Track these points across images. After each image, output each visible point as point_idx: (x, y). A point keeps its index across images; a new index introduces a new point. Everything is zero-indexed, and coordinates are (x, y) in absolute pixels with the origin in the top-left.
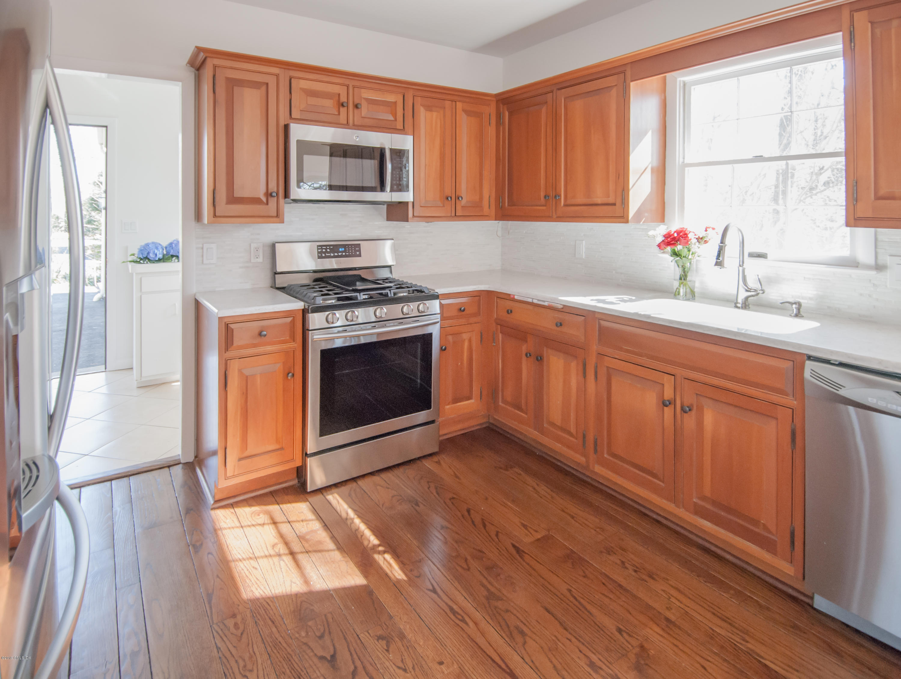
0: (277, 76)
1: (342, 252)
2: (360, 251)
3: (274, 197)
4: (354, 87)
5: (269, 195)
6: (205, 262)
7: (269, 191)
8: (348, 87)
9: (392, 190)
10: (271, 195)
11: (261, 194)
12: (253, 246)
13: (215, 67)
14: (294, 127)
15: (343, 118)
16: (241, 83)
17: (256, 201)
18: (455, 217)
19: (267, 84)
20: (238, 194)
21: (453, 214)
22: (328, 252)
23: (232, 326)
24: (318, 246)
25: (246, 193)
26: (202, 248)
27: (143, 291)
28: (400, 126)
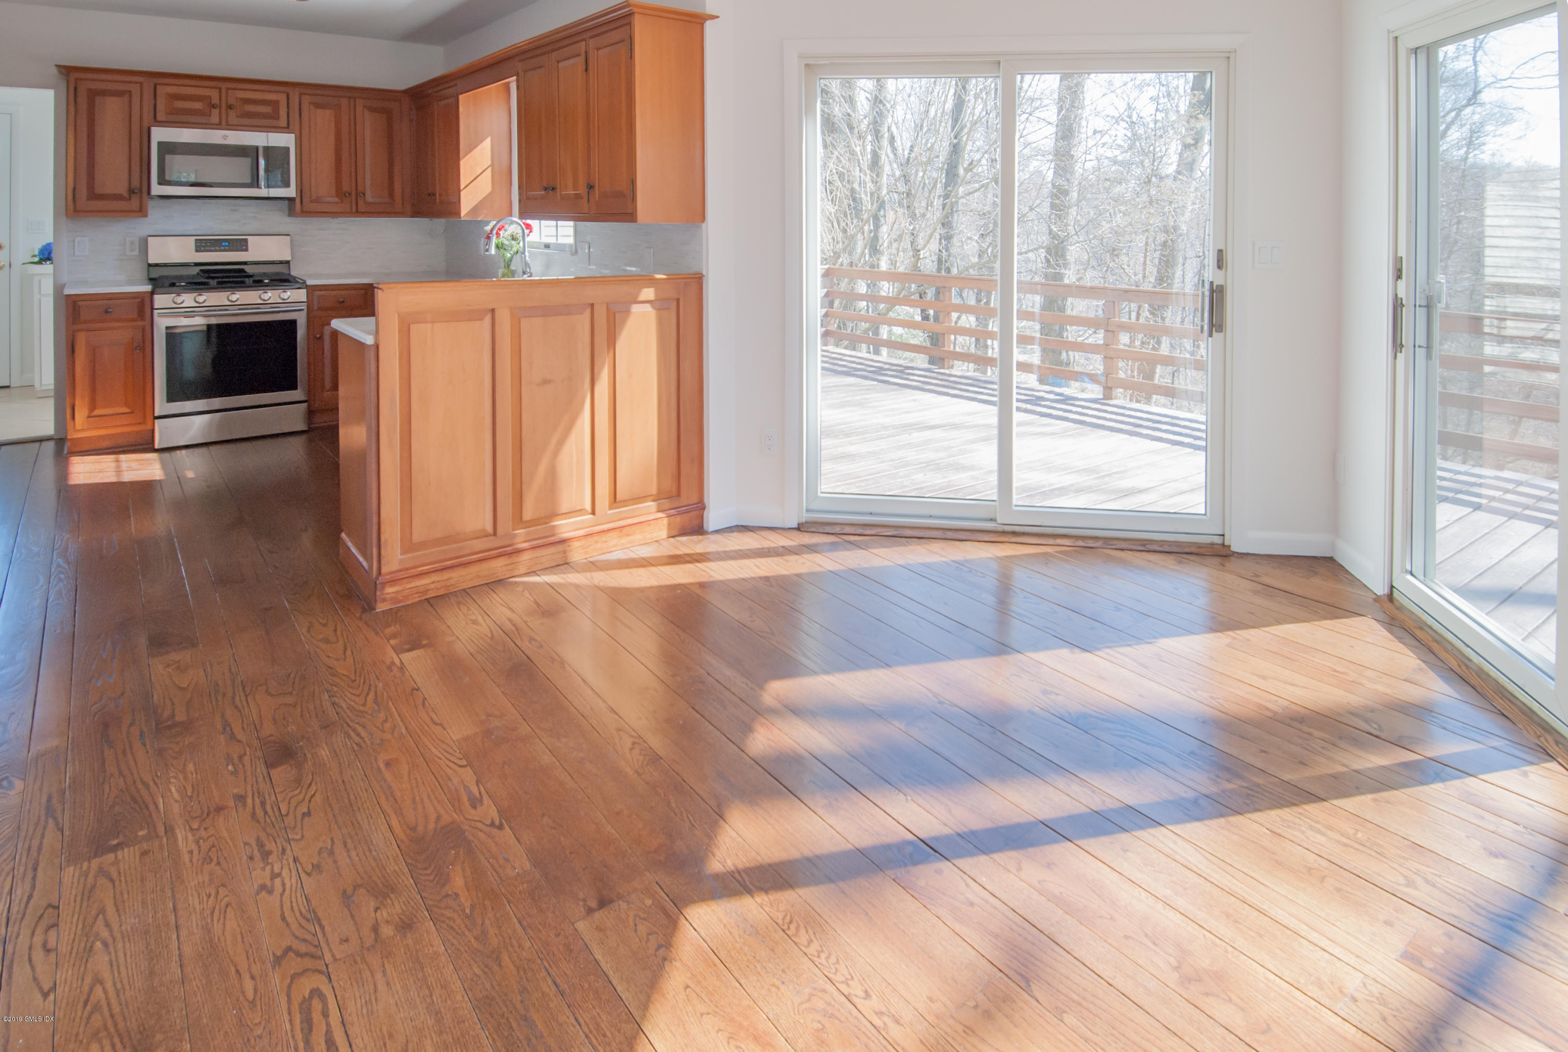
0: (141, 84)
1: (226, 246)
2: (247, 246)
3: (136, 193)
4: (228, 89)
5: (131, 191)
6: (77, 253)
7: (132, 187)
8: (220, 89)
9: (268, 186)
10: (134, 193)
11: (122, 189)
12: (128, 239)
13: (76, 80)
14: (154, 130)
15: (215, 119)
16: (103, 93)
17: (119, 197)
18: (358, 213)
19: (130, 92)
20: (98, 190)
21: (354, 209)
22: (208, 246)
23: (80, 303)
24: (196, 240)
25: (107, 190)
26: (74, 241)
27: (42, 293)
28: (283, 122)
